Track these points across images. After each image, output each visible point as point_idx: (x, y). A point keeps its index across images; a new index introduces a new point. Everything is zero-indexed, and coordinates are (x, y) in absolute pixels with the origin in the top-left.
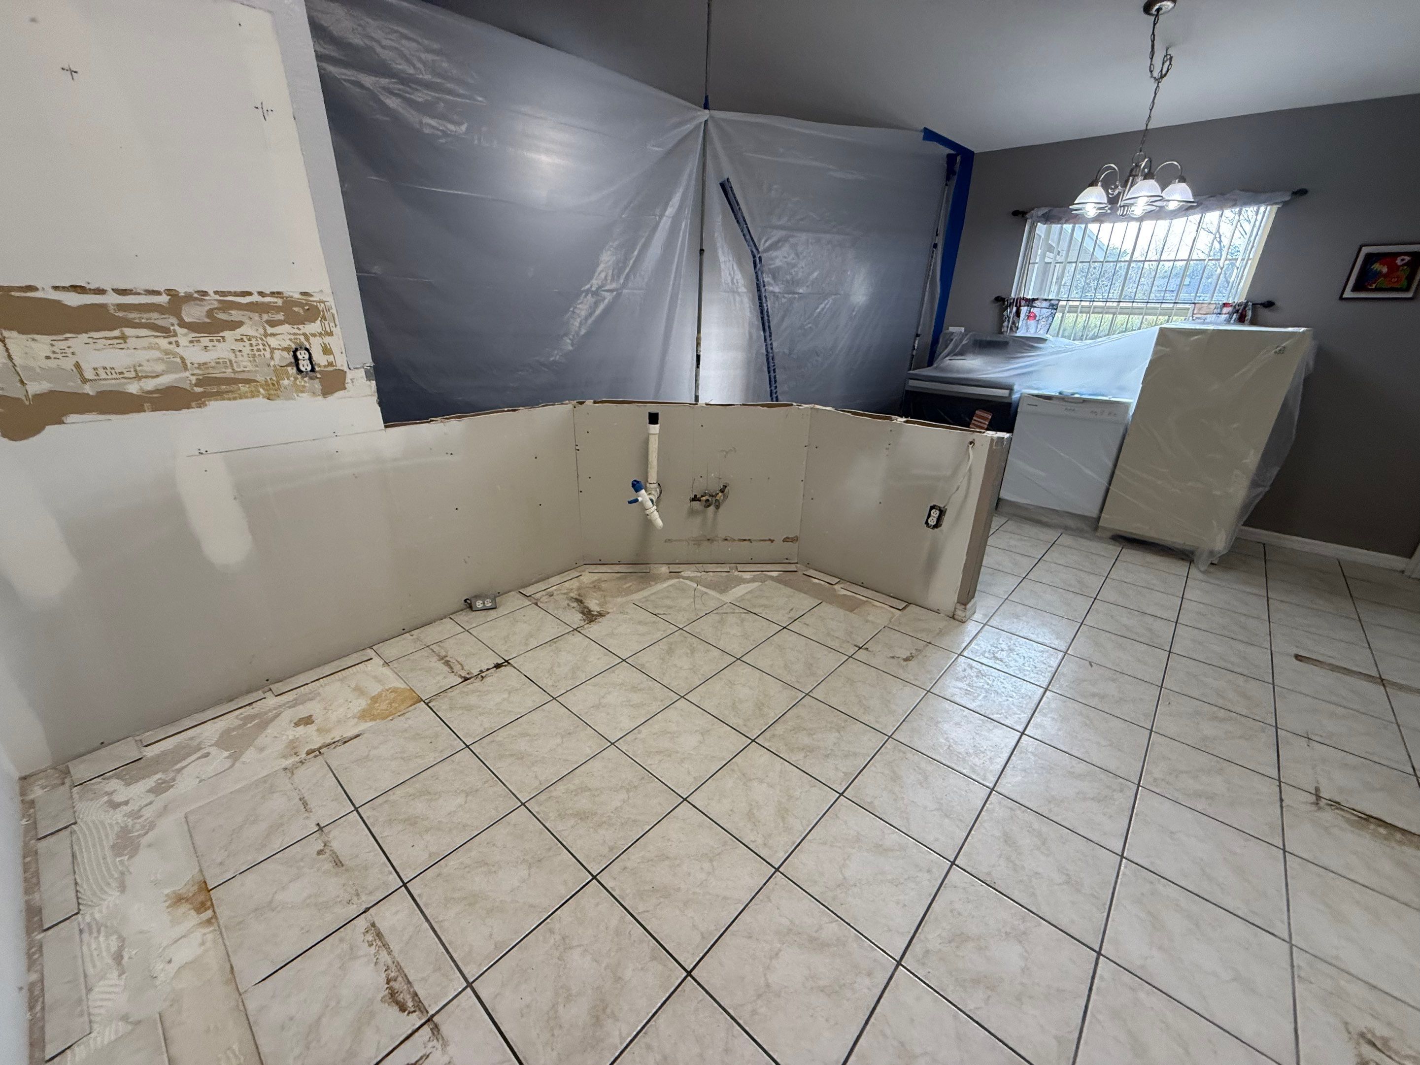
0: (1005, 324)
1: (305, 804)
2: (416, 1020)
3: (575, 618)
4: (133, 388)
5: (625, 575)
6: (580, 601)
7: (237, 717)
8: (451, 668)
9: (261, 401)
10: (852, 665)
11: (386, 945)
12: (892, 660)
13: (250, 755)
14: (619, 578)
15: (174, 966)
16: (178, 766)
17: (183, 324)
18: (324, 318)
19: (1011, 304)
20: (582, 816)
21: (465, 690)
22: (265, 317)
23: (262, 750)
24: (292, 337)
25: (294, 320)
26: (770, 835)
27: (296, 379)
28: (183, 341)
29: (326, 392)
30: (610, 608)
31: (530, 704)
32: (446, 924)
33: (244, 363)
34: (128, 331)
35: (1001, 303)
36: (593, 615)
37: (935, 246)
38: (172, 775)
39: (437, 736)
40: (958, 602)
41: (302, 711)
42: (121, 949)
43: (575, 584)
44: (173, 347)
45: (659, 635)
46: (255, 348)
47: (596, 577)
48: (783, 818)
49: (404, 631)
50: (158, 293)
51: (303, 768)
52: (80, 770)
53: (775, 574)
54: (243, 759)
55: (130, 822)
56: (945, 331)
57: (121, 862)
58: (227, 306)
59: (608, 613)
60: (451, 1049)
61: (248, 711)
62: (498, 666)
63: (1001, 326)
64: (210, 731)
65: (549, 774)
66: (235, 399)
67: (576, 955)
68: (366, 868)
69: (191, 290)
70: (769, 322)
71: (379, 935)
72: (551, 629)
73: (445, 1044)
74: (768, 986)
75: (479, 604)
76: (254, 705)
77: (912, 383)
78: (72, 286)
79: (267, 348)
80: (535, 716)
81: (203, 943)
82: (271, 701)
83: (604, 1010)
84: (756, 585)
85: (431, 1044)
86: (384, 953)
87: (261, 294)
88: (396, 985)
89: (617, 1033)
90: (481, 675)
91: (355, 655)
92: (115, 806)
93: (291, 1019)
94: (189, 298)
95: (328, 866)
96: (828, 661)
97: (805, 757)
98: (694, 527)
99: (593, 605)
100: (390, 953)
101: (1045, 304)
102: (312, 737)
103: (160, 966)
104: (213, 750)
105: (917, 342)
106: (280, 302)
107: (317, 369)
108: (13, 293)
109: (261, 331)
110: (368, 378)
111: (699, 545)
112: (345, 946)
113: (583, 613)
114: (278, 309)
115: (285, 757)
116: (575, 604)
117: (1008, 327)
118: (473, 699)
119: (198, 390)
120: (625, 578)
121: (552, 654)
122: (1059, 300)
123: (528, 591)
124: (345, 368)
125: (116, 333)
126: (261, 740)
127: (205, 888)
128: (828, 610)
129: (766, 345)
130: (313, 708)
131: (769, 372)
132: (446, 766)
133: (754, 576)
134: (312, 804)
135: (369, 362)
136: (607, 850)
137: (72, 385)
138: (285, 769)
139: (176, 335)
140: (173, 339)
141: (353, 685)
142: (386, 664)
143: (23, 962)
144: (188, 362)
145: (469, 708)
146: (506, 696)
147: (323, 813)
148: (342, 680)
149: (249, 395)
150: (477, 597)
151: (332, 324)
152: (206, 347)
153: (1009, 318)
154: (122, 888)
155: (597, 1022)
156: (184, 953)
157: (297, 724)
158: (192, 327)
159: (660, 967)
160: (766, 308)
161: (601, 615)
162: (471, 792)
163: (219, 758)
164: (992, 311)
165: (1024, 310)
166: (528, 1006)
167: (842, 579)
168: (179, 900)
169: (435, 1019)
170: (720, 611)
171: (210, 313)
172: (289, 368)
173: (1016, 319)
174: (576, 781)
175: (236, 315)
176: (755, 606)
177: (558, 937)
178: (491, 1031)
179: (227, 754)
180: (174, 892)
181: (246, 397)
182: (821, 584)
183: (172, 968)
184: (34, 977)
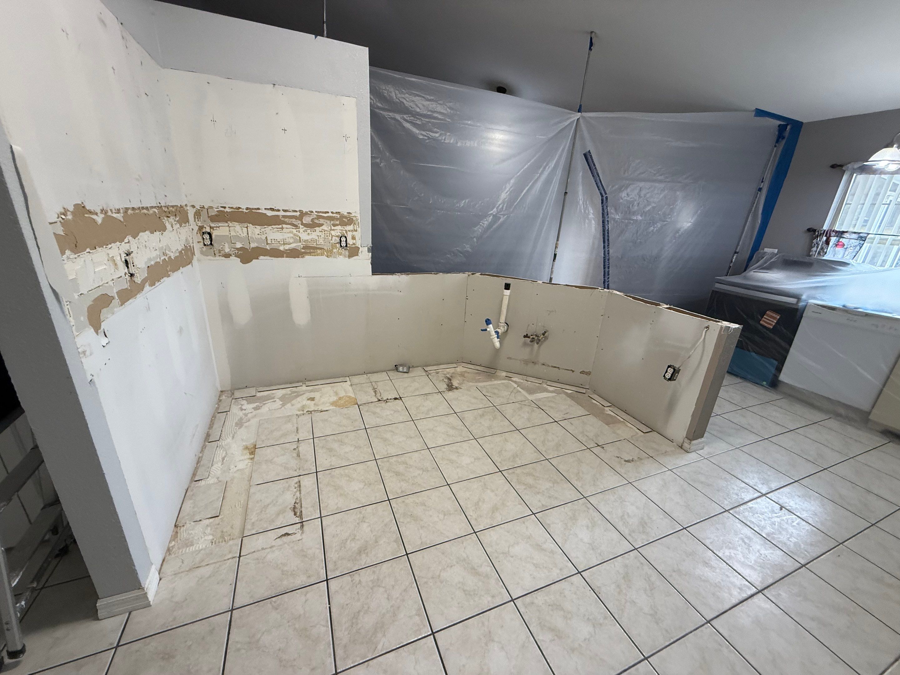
0: (814, 249)
1: (297, 430)
2: (297, 520)
3: (443, 386)
4: (282, 248)
5: (479, 372)
6: (450, 379)
7: (290, 391)
8: (376, 394)
9: (324, 257)
10: (587, 453)
11: (300, 491)
12: (617, 459)
13: (289, 405)
14: (477, 373)
15: (237, 468)
16: (265, 402)
17: (302, 224)
18: (355, 224)
19: (821, 235)
20: (397, 474)
21: (377, 405)
22: (332, 222)
23: (293, 405)
24: (341, 231)
25: (343, 224)
26: (481, 516)
27: (339, 249)
28: (301, 230)
29: (350, 256)
30: (464, 387)
31: (401, 419)
32: (324, 492)
33: (321, 241)
34: (284, 226)
35: (812, 233)
36: (452, 388)
37: (760, 190)
38: (262, 405)
39: (356, 420)
40: (686, 437)
41: (312, 395)
42: (225, 456)
43: (452, 370)
44: (298, 233)
45: (481, 406)
46: (326, 235)
47: (465, 369)
48: (493, 512)
49: (364, 373)
50: (296, 211)
51: (303, 416)
52: (237, 394)
53: (570, 392)
54: (285, 407)
55: (244, 417)
56: (761, 251)
57: (236, 429)
58: (319, 217)
59: (461, 388)
60: (304, 536)
61: (294, 389)
62: (396, 399)
63: (810, 250)
64: (280, 393)
65: (393, 451)
66: (315, 255)
67: (365, 525)
68: (307, 461)
69: (307, 211)
70: (608, 236)
71: (300, 486)
72: (429, 388)
73: (303, 533)
74: (439, 576)
75: (401, 369)
76: (298, 388)
77: (717, 285)
78: (270, 208)
79: (330, 235)
80: (401, 425)
81: (247, 465)
82: (304, 388)
83: (364, 551)
84: (554, 394)
85: (298, 530)
86: (298, 493)
87: (332, 213)
88: (296, 505)
89: (365, 561)
90: (386, 401)
91: (341, 378)
92: (242, 409)
93: (261, 501)
94: (306, 213)
95: (295, 455)
96: (573, 446)
97: (525, 489)
98: (525, 353)
99: (455, 383)
100: (300, 493)
101: (855, 236)
102: (311, 406)
103: (233, 467)
104: (277, 400)
105: (735, 257)
106: (338, 216)
107: (348, 245)
108: (253, 211)
109: (330, 228)
110: (368, 252)
111: (527, 364)
112: (287, 485)
113: (448, 385)
114: (337, 219)
115: (299, 411)
116: (446, 380)
117: (816, 252)
118: (378, 410)
119: (303, 251)
120: (479, 374)
121: (423, 400)
122: (868, 234)
123: (427, 369)
124: (360, 246)
125: (280, 226)
126: (294, 402)
127: (255, 447)
128: (592, 419)
129: (604, 251)
130: (317, 395)
131: (604, 268)
132: (353, 433)
133: (556, 390)
134: (300, 431)
135: (370, 244)
136: (400, 491)
137: (263, 245)
138: (297, 415)
139: (299, 228)
140: (298, 230)
141: (335, 390)
142: (351, 385)
143: (200, 449)
144: (301, 239)
145: (374, 413)
146: (392, 412)
147: (301, 436)
148: (332, 387)
149: (320, 254)
150: (401, 365)
151: (357, 227)
152: (309, 233)
153: (818, 245)
154: (233, 437)
155: (360, 552)
156: (241, 466)
157: (308, 400)
158: (306, 225)
159: (396, 546)
160: (607, 228)
161: (457, 388)
162: (358, 447)
163: (279, 403)
164: (805, 238)
165: (833, 240)
166: (337, 535)
167: (613, 405)
168: (246, 448)
169: (304, 523)
170: (523, 403)
171: (312, 220)
172: (337, 244)
173: (825, 246)
174: (402, 459)
175: (322, 221)
176: (545, 406)
177: (362, 516)
178: (320, 537)
179: (281, 403)
180: (246, 445)
181: (319, 255)
182: (597, 405)
183: (235, 469)
184: (201, 455)
